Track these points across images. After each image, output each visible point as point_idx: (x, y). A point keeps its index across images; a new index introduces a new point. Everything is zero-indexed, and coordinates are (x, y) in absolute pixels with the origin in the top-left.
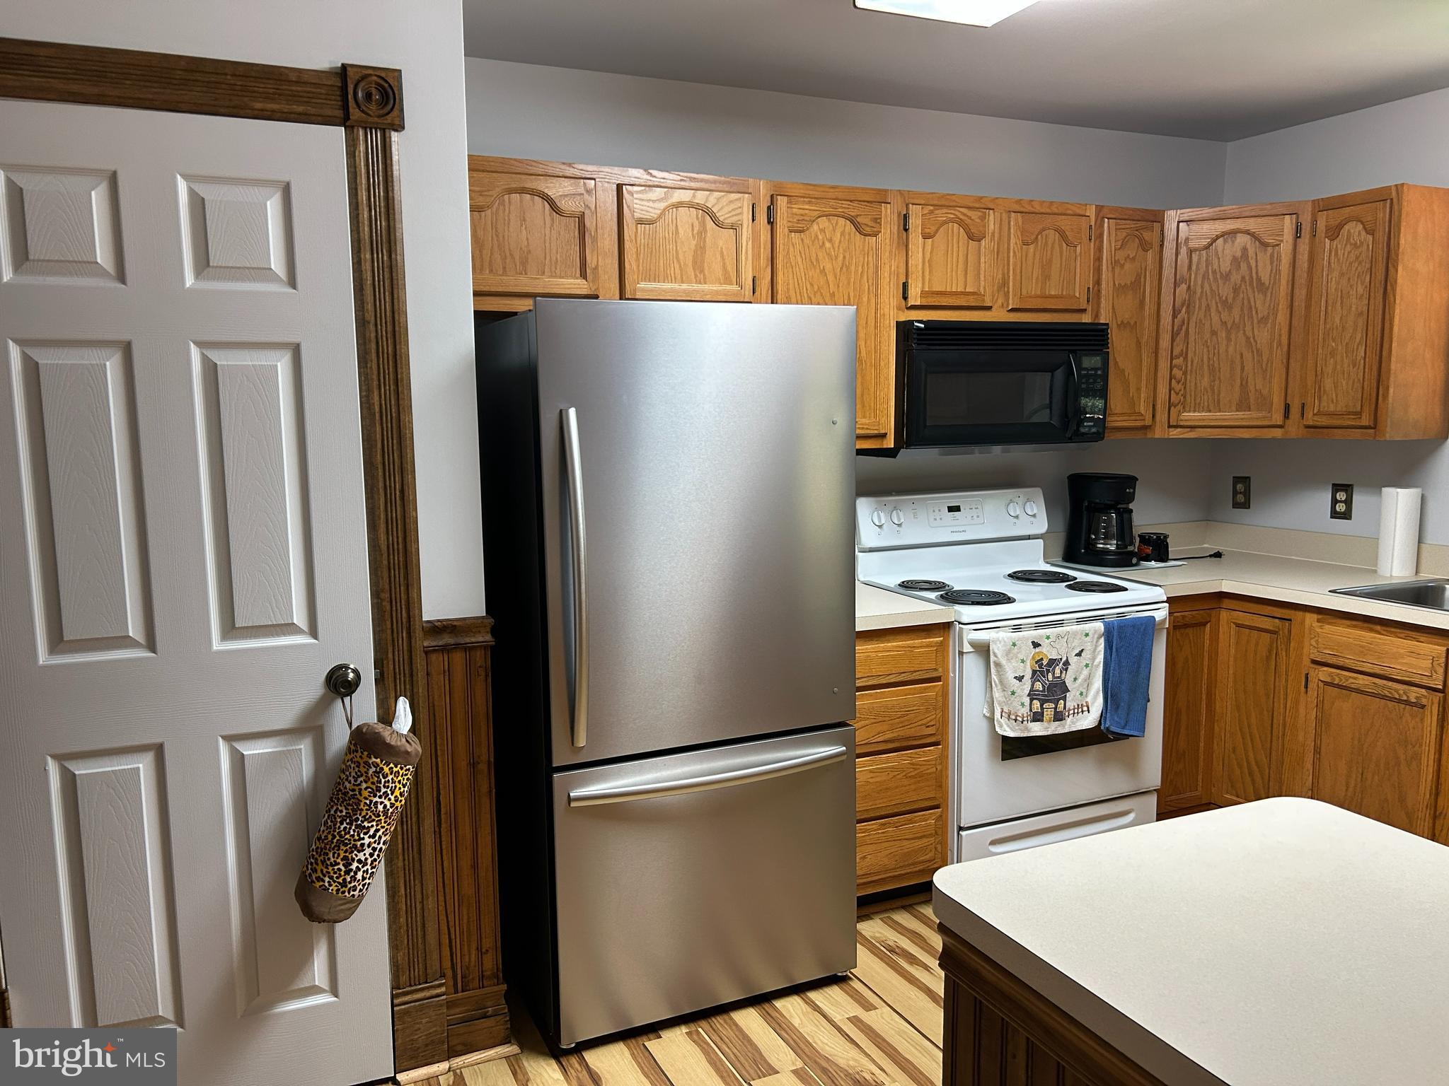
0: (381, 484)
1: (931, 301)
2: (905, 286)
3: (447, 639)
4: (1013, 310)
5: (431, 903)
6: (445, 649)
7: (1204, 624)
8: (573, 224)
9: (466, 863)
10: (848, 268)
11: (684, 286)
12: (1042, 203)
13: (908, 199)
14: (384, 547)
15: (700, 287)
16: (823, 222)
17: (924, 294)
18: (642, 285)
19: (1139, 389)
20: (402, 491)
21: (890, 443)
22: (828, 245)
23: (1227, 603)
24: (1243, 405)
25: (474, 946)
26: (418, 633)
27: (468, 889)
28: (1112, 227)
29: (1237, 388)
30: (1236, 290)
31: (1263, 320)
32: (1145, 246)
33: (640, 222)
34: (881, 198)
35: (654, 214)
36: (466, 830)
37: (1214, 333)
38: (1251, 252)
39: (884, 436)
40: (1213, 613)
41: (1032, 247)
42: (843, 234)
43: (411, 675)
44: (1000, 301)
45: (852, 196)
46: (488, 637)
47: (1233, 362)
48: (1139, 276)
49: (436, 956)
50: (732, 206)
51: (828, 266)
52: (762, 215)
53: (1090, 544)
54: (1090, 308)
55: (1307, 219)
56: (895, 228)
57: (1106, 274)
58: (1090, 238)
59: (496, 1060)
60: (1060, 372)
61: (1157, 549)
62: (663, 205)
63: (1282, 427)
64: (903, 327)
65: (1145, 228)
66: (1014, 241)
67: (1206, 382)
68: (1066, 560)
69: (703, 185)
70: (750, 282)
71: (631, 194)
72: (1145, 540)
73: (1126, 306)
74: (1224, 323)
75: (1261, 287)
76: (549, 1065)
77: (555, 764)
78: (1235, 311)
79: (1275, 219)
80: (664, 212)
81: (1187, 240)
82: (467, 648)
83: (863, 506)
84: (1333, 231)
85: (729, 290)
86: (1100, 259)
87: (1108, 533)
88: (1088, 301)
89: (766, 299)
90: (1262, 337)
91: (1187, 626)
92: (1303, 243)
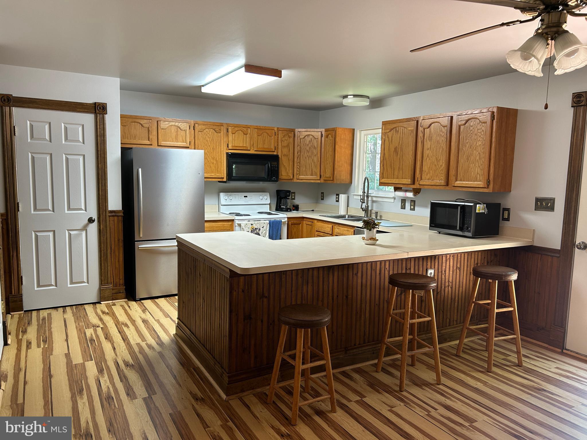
0: (100, 182)
1: (234, 148)
2: (228, 144)
3: (113, 214)
4: (255, 151)
5: (109, 268)
6: (113, 216)
7: (300, 224)
8: (147, 129)
9: (117, 260)
10: (213, 140)
11: (173, 143)
12: (263, 127)
13: (228, 125)
14: (101, 195)
15: (176, 143)
16: (207, 130)
17: (232, 146)
18: (163, 142)
19: (289, 170)
20: (105, 184)
21: (225, 180)
22: (208, 135)
23: (305, 219)
24: (312, 175)
25: (118, 278)
26: (107, 212)
27: (117, 266)
28: (281, 133)
29: (311, 171)
30: (310, 148)
31: (315, 155)
32: (290, 137)
33: (162, 129)
34: (222, 125)
35: (165, 128)
36: (117, 253)
37: (306, 158)
38: (313, 140)
39: (223, 178)
40: (302, 222)
41: (260, 137)
42: (212, 132)
43: (106, 221)
44: (252, 149)
45: (214, 124)
46: (122, 214)
47: (309, 165)
48: (288, 144)
49: (110, 279)
50: (184, 126)
51: (208, 140)
52: (192, 128)
53: (280, 206)
54: (276, 151)
55: (323, 133)
56: (225, 132)
57: (280, 144)
58: (275, 135)
59: (122, 302)
60: (267, 165)
61: (296, 208)
62: (168, 125)
63: (320, 180)
64: (227, 153)
65: (290, 133)
66: (256, 135)
67: (304, 169)
68: (276, 210)
69: (178, 121)
70: (189, 142)
71: (160, 123)
72: (294, 206)
73: (285, 151)
74: (308, 156)
75: (315, 148)
76: (134, 303)
77: (135, 240)
78: (310, 153)
79: (317, 133)
80: (168, 127)
81: (299, 136)
82: (118, 216)
83: (222, 195)
84: (327, 136)
85: (184, 144)
86: (278, 140)
87: (283, 204)
88: (275, 149)
89: (193, 147)
90: (315, 159)
91: (295, 224)
92: (323, 138)
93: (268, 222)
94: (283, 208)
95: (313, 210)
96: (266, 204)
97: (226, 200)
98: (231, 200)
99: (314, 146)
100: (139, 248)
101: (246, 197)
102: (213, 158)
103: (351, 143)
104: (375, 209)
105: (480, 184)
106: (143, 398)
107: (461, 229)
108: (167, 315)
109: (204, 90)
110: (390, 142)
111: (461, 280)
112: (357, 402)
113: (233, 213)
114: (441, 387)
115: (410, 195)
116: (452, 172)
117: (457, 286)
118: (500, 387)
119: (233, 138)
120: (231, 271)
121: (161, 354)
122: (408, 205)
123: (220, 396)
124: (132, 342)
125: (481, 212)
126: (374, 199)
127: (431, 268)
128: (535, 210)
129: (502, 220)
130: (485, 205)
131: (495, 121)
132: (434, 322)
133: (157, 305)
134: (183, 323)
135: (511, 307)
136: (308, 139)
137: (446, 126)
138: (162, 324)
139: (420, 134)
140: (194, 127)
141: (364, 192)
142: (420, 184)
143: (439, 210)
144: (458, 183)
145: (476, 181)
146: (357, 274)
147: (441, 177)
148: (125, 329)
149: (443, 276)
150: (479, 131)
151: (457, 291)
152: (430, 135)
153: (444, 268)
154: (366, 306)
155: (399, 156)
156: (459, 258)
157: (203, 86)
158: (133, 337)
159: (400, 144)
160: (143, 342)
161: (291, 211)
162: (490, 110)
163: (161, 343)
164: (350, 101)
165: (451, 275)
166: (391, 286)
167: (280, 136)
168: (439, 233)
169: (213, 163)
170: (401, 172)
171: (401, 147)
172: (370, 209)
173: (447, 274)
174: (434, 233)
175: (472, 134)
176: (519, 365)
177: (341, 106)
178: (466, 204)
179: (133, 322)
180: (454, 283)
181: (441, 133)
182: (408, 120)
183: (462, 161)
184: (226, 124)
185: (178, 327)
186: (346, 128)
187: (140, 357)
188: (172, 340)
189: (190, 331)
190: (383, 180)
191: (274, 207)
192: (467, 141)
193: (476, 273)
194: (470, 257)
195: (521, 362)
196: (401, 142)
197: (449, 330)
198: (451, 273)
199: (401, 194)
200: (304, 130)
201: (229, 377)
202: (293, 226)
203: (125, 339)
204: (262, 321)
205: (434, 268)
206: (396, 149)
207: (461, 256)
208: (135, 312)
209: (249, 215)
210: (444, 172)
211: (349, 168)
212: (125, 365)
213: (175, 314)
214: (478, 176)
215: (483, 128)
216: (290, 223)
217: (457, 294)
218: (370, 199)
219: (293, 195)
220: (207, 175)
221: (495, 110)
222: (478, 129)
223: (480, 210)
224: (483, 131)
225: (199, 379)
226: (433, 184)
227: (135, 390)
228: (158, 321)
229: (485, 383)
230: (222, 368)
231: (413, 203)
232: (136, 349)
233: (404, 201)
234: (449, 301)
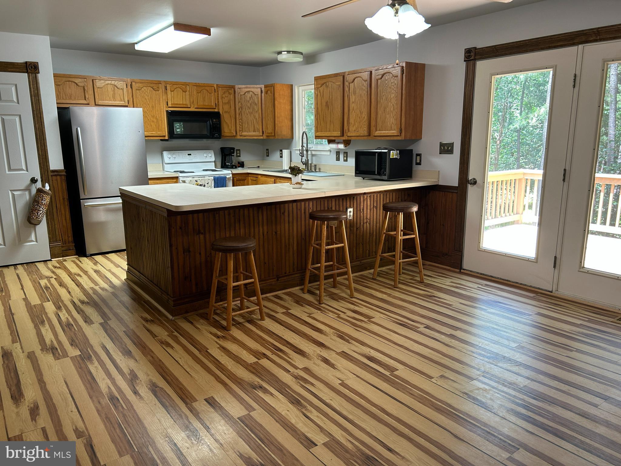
0: (39, 142)
1: (174, 106)
2: (167, 102)
3: (56, 173)
4: (196, 108)
5: (56, 226)
6: (56, 175)
7: (245, 180)
8: (82, 88)
9: (64, 219)
10: (152, 98)
11: (111, 102)
12: (202, 84)
13: (166, 83)
14: (41, 155)
15: (113, 102)
16: (145, 88)
17: (172, 104)
18: (100, 102)
19: (232, 127)
20: (44, 144)
21: (167, 138)
22: (146, 93)
23: (250, 175)
24: (254, 131)
25: (67, 235)
26: (49, 172)
27: (65, 224)
28: (221, 89)
29: (253, 127)
30: (251, 104)
31: (257, 112)
32: (230, 94)
33: (98, 88)
34: (159, 83)
35: (101, 86)
36: (63, 212)
37: (247, 114)
38: (253, 96)
39: (165, 136)
40: (247, 178)
41: (199, 94)
42: (150, 91)
43: (49, 180)
44: (193, 106)
45: (152, 82)
46: (65, 173)
47: (251, 121)
48: (229, 101)
49: (58, 236)
50: (121, 84)
51: (147, 98)
52: (129, 87)
53: (225, 164)
54: (217, 108)
55: (263, 89)
56: (163, 89)
57: (220, 100)
58: (215, 92)
59: (74, 258)
60: (208, 122)
61: (242, 165)
62: (104, 84)
63: (262, 136)
64: (167, 111)
65: (230, 90)
66: (195, 93)
67: (247, 125)
68: (221, 168)
69: (114, 80)
70: (127, 101)
71: (96, 82)
72: (239, 163)
73: (226, 107)
74: (249, 112)
75: (256, 104)
76: (85, 258)
77: (81, 198)
78: (251, 110)
79: (257, 89)
80: (104, 86)
81: (240, 92)
82: (60, 175)
83: (165, 154)
84: (266, 93)
85: (122, 103)
86: (218, 96)
87: (228, 161)
88: (216, 106)
89: (132, 105)
90: (257, 115)
91: (240, 180)
92: (263, 94)
93: (212, 178)
94: (228, 165)
95: (259, 167)
96: (210, 162)
97: (170, 158)
98: (175, 158)
99: (255, 102)
100: (84, 205)
101: (190, 155)
102: (153, 117)
103: (290, 99)
104: (314, 163)
105: (394, 132)
106: (99, 323)
107: (379, 174)
108: (118, 266)
109: (138, 47)
110: (322, 96)
111: (378, 217)
112: (283, 313)
113: (178, 171)
114: (354, 299)
115: (341, 146)
116: (373, 123)
117: (375, 223)
118: (401, 297)
119: (172, 95)
120: (168, 210)
121: (113, 294)
122: (342, 157)
123: (167, 318)
124: (86, 287)
125: (394, 157)
126: (314, 153)
127: (350, 207)
128: (440, 154)
129: (416, 165)
130: (398, 151)
131: (404, 75)
132: (346, 248)
133: (108, 259)
134: (132, 267)
135: (414, 234)
136: (248, 95)
137: (367, 81)
138: (113, 272)
139: (346, 89)
140: (131, 85)
141: (303, 146)
142: (348, 135)
143: (362, 158)
144: (378, 133)
145: (391, 130)
146: (284, 213)
147: (365, 128)
148: (78, 278)
149: (361, 214)
150: (393, 84)
151: (375, 227)
152: (354, 89)
153: (362, 207)
154: (293, 240)
155: (330, 110)
156: (376, 198)
157: (136, 43)
158: (86, 283)
159: (330, 99)
160: (96, 286)
161: (236, 168)
162: (401, 64)
163: (113, 286)
164: (283, 57)
165: (369, 213)
166: (311, 221)
167: (220, 93)
168: (364, 179)
169: (153, 122)
170: (332, 125)
171: (331, 102)
172: (310, 162)
173: (365, 212)
174: (359, 179)
175: (387, 87)
176: (421, 282)
177: (276, 62)
178: (383, 151)
179: (86, 273)
180: (372, 220)
181: (363, 87)
182: (336, 75)
183: (380, 112)
184: (164, 81)
185: (129, 272)
186: (284, 84)
187: (94, 297)
188: (124, 284)
189: (139, 272)
190: (318, 133)
191: (219, 164)
192: (384, 94)
193: (386, 209)
194: (385, 197)
195: (423, 279)
196: (330, 97)
197: (369, 260)
198: (369, 211)
199: (333, 146)
200: (243, 86)
201: (174, 301)
202: (238, 182)
203: (79, 285)
204: (200, 254)
205: (353, 207)
206: (327, 103)
207: (377, 196)
208: (86, 265)
209: (194, 172)
210: (366, 123)
211: (290, 123)
212: (80, 302)
213: (124, 264)
214: (393, 125)
215: (396, 82)
216: (235, 179)
217: (374, 229)
218: (309, 153)
219: (238, 152)
220: (147, 134)
221: (404, 65)
222: (391, 83)
223: (393, 155)
224: (395, 84)
225: (149, 308)
226: (358, 135)
227: (91, 318)
228: (110, 271)
229: (389, 295)
230: (168, 294)
231: (346, 154)
232: (91, 292)
233: (338, 153)
234: (368, 235)
